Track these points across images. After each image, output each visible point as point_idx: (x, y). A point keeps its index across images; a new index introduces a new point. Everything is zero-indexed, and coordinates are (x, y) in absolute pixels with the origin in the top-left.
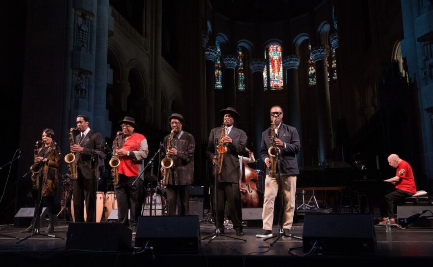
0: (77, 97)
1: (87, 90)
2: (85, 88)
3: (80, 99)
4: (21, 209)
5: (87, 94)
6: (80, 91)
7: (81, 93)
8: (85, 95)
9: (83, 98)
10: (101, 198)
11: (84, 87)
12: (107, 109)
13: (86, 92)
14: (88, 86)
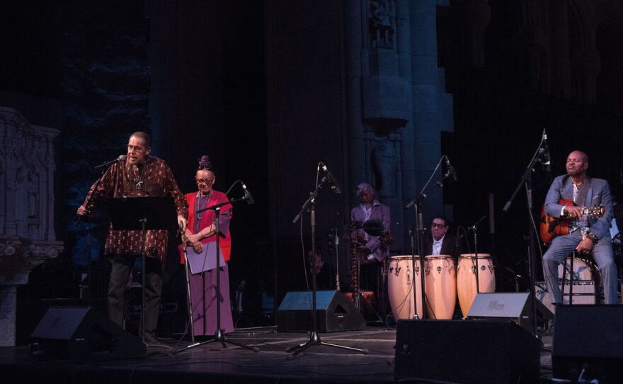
0: (374, 46)
1: (395, 28)
2: (389, 25)
3: (380, 51)
4: (289, 294)
5: (395, 35)
6: (378, 32)
7: (382, 35)
8: (390, 40)
9: (388, 48)
10: (439, 269)
11: (386, 22)
12: (439, 65)
13: (391, 32)
14: (396, 20)
